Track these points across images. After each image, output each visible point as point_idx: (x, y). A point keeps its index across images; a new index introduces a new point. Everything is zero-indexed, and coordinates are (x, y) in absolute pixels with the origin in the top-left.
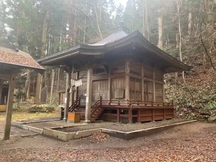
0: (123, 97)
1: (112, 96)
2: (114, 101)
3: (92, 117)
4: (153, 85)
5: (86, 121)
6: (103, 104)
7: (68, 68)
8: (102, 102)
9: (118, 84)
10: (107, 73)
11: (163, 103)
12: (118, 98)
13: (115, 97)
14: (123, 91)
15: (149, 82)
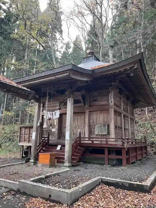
0: (106, 134)
1: (91, 132)
2: (93, 138)
3: (72, 159)
4: (128, 120)
5: (66, 164)
6: (82, 142)
7: (37, 97)
8: (82, 139)
9: (99, 118)
10: (83, 105)
11: (136, 140)
12: (100, 135)
13: (96, 134)
14: (107, 126)
15: (126, 116)
